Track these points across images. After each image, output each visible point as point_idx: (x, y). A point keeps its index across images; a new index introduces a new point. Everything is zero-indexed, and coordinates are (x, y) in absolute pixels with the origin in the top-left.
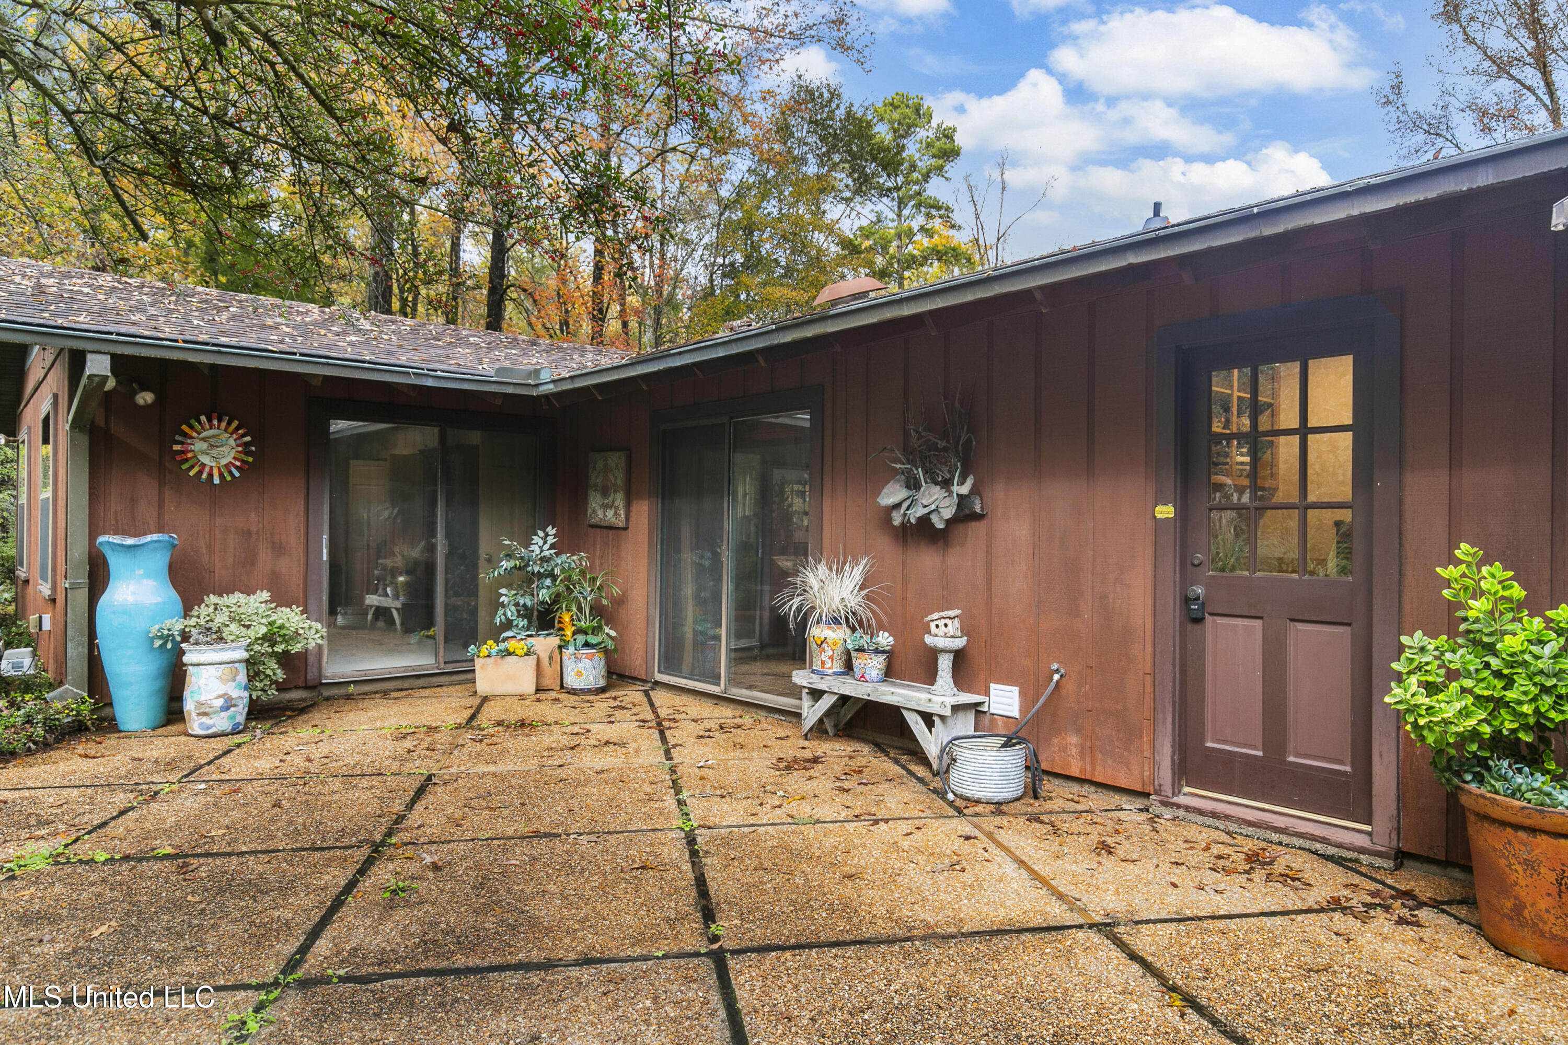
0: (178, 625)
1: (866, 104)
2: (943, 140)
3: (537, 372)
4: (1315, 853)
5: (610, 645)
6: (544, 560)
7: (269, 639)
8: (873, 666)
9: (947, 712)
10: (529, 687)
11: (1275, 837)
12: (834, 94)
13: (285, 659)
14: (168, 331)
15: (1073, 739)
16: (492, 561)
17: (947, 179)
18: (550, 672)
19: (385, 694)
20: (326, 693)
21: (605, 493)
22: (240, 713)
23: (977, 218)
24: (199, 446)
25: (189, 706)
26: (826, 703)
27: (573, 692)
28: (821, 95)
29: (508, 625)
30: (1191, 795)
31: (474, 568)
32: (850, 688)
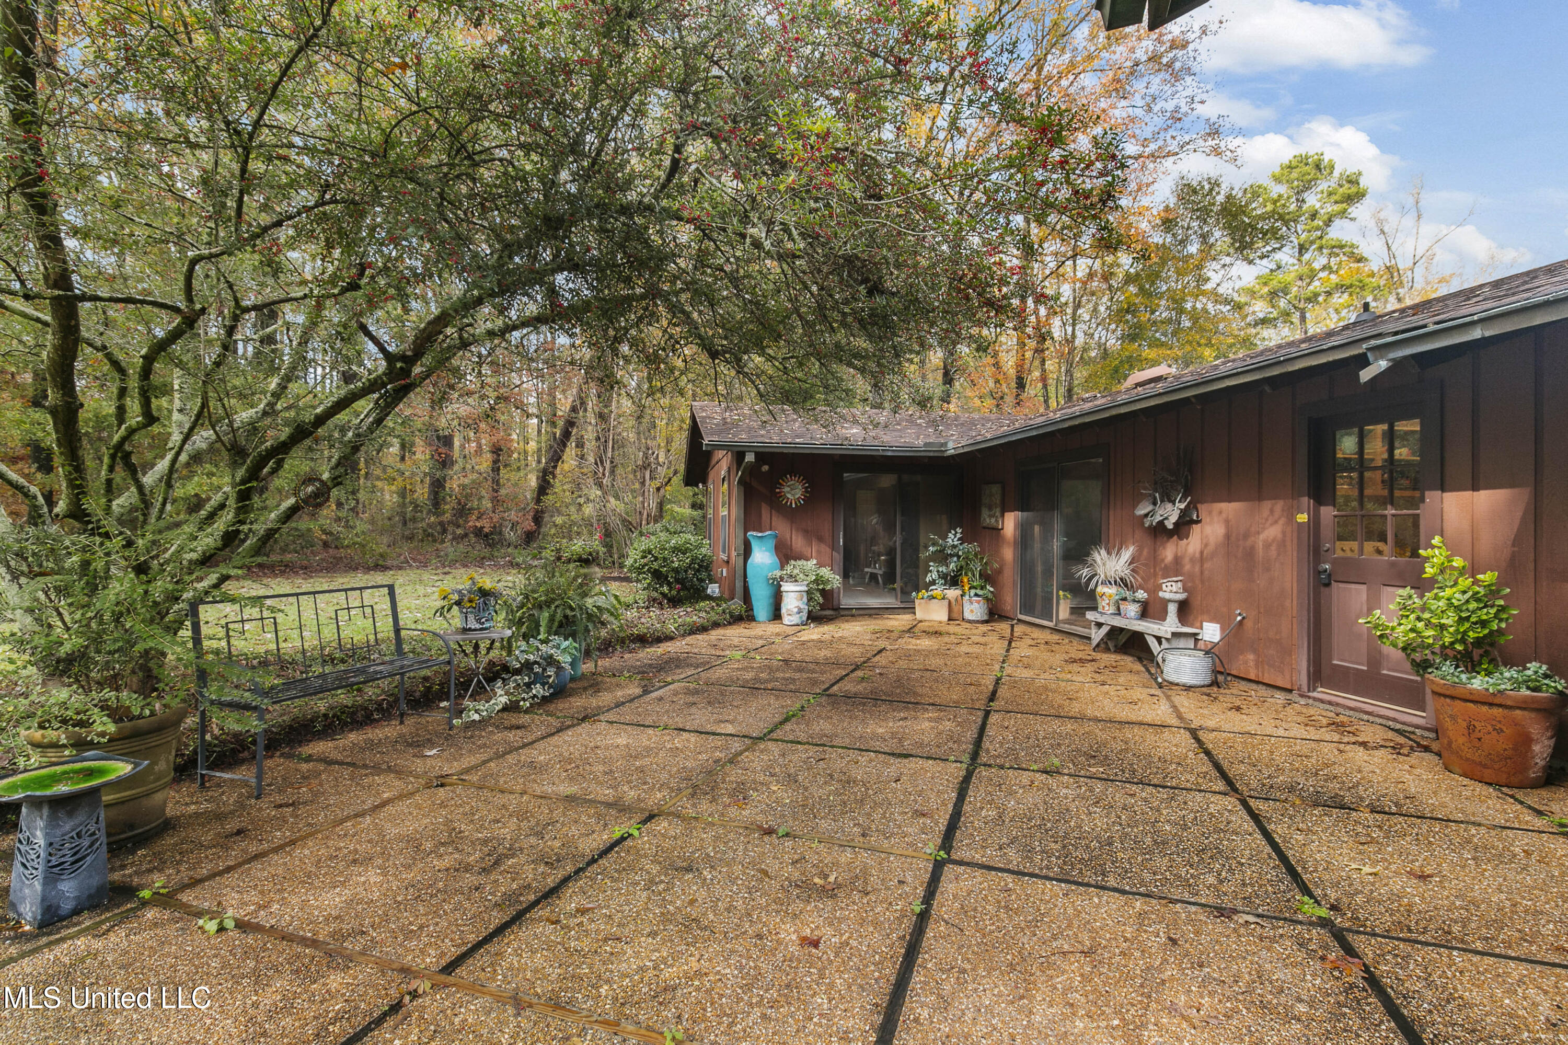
0: (778, 573)
1: (1246, 186)
2: (1347, 186)
3: (946, 444)
4: (1389, 727)
5: (990, 596)
6: (954, 546)
7: (816, 581)
8: (1132, 610)
9: (1169, 636)
10: (944, 617)
11: (1366, 717)
12: (1215, 184)
13: (823, 592)
14: (776, 439)
15: (1251, 657)
16: (926, 547)
17: (1351, 219)
18: (956, 608)
19: (870, 615)
20: (842, 613)
21: (990, 509)
22: (805, 615)
23: (1389, 248)
24: (787, 489)
25: (783, 611)
26: (1104, 630)
27: (970, 622)
28: (1203, 187)
29: (933, 583)
30: (1322, 693)
31: (917, 551)
32: (1118, 622)
